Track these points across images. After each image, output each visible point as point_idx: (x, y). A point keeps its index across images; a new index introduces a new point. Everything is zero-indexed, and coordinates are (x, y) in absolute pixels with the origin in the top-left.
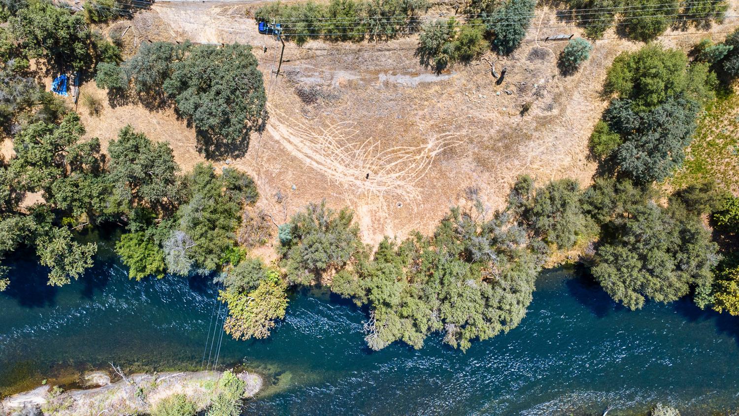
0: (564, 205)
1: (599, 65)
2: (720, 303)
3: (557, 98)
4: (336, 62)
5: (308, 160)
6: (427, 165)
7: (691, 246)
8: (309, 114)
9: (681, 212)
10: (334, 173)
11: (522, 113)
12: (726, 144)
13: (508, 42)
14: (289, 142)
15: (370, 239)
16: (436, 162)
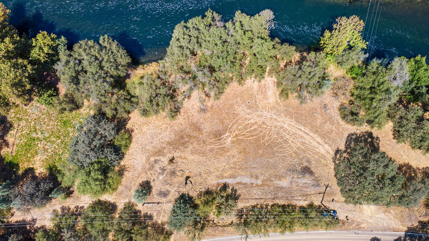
0: (151, 101)
1: (126, 187)
2: (53, 39)
3: (152, 167)
4: (288, 192)
5: (307, 131)
6: (231, 127)
7: (74, 74)
8: (306, 160)
9: (77, 96)
10: (291, 123)
11: (173, 158)
12: (49, 137)
13: (184, 202)
14: (318, 143)
15: (270, 80)
16: (225, 130)
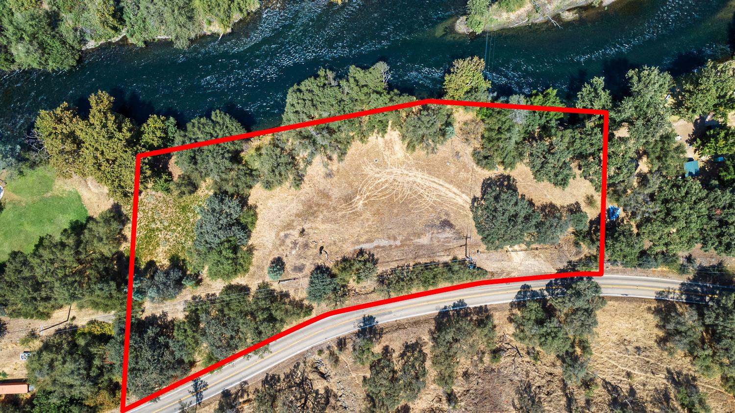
0: (273, 171)
1: (258, 267)
2: (163, 122)
3: (283, 243)
4: (430, 249)
5: (441, 183)
6: (361, 189)
7: (192, 155)
8: (444, 213)
9: (195, 176)
10: (423, 177)
11: (303, 230)
12: (169, 226)
13: (321, 272)
14: (455, 193)
15: (393, 134)
16: (355, 193)
